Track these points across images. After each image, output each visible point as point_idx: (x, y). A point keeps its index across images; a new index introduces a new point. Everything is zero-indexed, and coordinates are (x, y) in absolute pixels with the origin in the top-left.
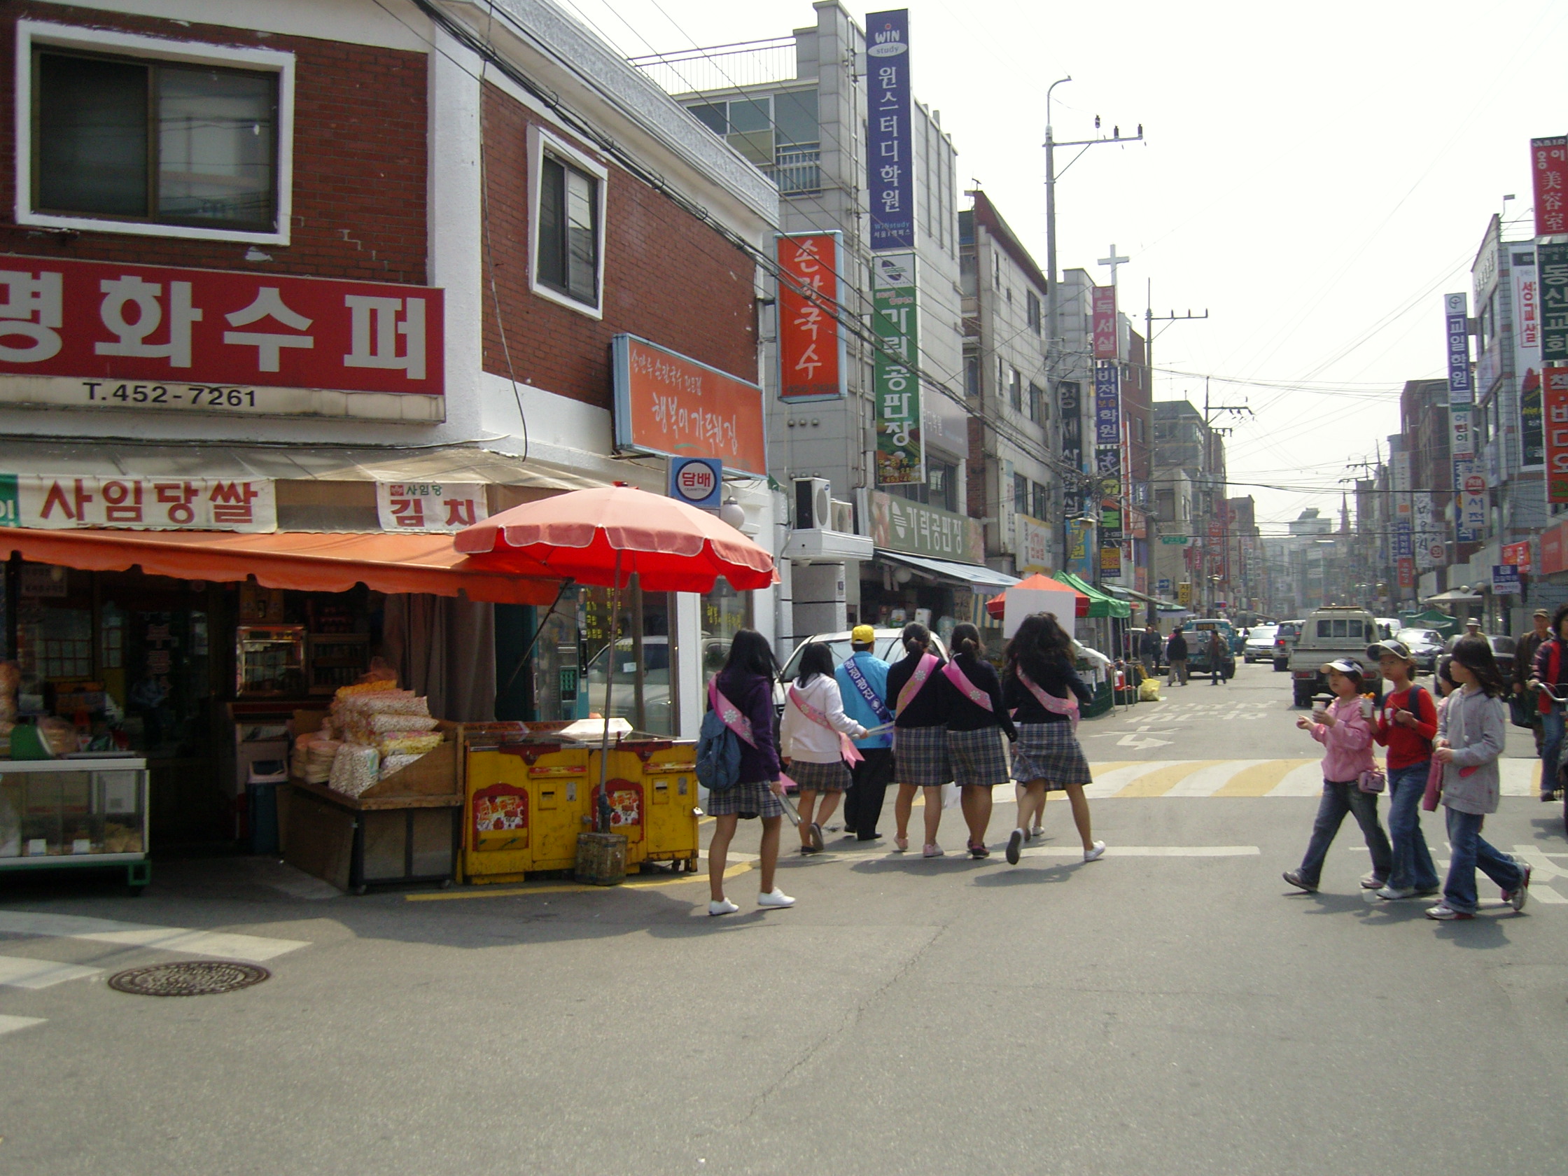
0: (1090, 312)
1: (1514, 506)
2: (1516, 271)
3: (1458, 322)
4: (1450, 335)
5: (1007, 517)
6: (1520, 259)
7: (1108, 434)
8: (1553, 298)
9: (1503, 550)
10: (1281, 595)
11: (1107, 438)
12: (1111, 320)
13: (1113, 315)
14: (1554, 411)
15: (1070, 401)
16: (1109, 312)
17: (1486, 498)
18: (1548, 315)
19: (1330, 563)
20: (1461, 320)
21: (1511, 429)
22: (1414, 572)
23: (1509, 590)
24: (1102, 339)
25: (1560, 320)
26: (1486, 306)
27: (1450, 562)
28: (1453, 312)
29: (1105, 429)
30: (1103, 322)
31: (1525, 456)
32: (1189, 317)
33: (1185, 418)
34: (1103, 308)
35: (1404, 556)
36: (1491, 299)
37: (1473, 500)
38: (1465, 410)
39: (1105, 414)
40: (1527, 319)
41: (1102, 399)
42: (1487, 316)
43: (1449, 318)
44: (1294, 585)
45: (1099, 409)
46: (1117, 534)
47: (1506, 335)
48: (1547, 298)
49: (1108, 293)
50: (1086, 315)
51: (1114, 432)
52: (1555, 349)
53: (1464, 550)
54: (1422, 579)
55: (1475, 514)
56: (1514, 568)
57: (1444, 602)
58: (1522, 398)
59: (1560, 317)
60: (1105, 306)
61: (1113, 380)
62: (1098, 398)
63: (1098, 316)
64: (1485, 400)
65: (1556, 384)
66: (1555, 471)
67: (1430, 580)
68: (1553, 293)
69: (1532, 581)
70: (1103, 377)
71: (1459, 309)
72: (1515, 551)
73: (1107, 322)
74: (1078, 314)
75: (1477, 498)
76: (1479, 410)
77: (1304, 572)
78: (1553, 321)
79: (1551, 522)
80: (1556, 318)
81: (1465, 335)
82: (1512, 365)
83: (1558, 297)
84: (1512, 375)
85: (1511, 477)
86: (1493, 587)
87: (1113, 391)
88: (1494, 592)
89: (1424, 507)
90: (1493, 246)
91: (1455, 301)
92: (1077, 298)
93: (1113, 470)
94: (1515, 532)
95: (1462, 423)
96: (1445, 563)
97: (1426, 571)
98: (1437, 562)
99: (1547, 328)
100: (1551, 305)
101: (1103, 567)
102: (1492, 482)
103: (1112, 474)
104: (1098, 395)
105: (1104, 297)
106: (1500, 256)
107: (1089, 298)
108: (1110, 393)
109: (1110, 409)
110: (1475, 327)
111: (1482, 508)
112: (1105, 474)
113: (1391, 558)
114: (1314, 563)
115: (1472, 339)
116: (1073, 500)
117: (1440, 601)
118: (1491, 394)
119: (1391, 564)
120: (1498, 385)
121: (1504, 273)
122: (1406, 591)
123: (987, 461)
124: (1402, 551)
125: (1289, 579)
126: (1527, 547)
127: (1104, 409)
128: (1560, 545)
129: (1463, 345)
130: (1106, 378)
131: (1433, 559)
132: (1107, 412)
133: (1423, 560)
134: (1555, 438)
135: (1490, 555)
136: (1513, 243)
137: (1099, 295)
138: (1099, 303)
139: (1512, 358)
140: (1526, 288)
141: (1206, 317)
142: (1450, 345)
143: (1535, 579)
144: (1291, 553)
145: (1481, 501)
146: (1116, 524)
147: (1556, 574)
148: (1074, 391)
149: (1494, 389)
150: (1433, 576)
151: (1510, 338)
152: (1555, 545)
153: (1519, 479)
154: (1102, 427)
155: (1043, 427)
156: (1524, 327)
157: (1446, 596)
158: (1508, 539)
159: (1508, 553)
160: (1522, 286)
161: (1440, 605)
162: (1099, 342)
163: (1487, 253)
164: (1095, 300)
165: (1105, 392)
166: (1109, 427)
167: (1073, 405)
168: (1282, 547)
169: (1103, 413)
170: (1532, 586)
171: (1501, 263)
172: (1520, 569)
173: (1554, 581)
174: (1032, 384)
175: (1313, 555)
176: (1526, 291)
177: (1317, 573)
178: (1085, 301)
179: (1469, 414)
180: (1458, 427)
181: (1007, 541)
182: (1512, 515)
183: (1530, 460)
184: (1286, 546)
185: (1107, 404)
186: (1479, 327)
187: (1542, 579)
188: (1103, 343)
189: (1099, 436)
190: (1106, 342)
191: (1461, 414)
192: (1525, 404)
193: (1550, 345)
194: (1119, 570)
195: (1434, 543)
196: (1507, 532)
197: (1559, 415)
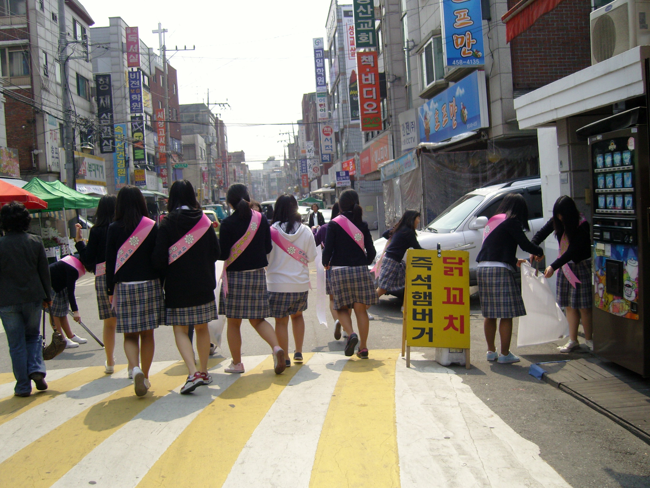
0: (124, 41)
1: (347, 142)
2: (345, 20)
3: (320, 52)
4: (316, 59)
5: (50, 149)
6: (347, 14)
7: (136, 107)
8: (362, 12)
9: (342, 164)
10: (260, 194)
11: (136, 110)
12: (136, 45)
13: (137, 43)
14: (364, 77)
15: (105, 86)
16: (135, 41)
17: (333, 136)
18: (359, 21)
19: (280, 180)
20: (321, 51)
21: (344, 102)
22: (309, 181)
23: (345, 184)
24: (131, 56)
25: (366, 25)
26: (332, 43)
27: (322, 174)
28: (317, 47)
29: (135, 105)
30: (132, 46)
31: (352, 116)
32: (185, 49)
33: (202, 112)
34: (131, 39)
35: (304, 174)
36: (334, 37)
37: (327, 139)
38: (324, 96)
39: (134, 97)
40: (351, 45)
41: (133, 89)
42: (333, 49)
43: (315, 50)
44: (265, 189)
45: (131, 95)
46: (143, 162)
47: (341, 53)
48: (358, 11)
49: (134, 31)
50: (122, 43)
51: (140, 106)
52: (364, 41)
53: (326, 167)
54: (312, 183)
55: (328, 146)
56: (347, 173)
57: (320, 193)
58: (350, 86)
59: (366, 23)
60: (133, 38)
61: (138, 78)
62: (130, 88)
63: (129, 43)
64: (333, 91)
65: (364, 61)
66: (365, 112)
67: (315, 183)
68: (361, 8)
69: (357, 180)
70: (133, 77)
71: (320, 46)
72: (348, 164)
73: (134, 46)
74: (118, 42)
75: (329, 137)
76: (331, 96)
77: (269, 183)
78: (362, 25)
79: (365, 146)
80: (364, 23)
81: (323, 58)
82: (345, 69)
83: (365, 11)
84: (344, 74)
85: (345, 127)
86: (337, 183)
87: (138, 84)
88: (337, 186)
89: (311, 150)
90: (334, 7)
91: (318, 41)
92: (118, 34)
93: (139, 127)
94: (348, 155)
95: (322, 103)
96: (320, 175)
97: (313, 179)
98: (316, 174)
99: (358, 29)
100: (361, 15)
101: (136, 180)
102: (336, 130)
103: (139, 129)
104: (130, 86)
105: (132, 33)
106: (337, 12)
107: (124, 33)
108: (137, 85)
109: (137, 94)
110: (328, 55)
111: (331, 143)
112: (136, 130)
113: (300, 175)
114: (273, 180)
115: (327, 61)
116: (109, 142)
117: (317, 193)
118: (335, 85)
119: (300, 177)
120: (338, 80)
121: (339, 21)
122: (306, 189)
123: (37, 115)
124: (304, 171)
125: (263, 187)
126: (354, 161)
127: (134, 94)
128: (370, 158)
129: (322, 64)
130: (134, 77)
131: (314, 173)
132: (135, 96)
133: (311, 174)
134: (365, 92)
135: (337, 167)
136: (344, 6)
137: (129, 32)
138: (129, 36)
139: (344, 65)
140: (350, 28)
141: (194, 49)
142: (316, 64)
143: (358, 178)
144: (264, 176)
145: (331, 139)
146: (142, 157)
147: (368, 175)
148: (107, 80)
149: (336, 84)
150: (316, 181)
151: (343, 55)
152: (367, 158)
153: (349, 128)
154: (133, 104)
155: (90, 101)
156: (350, 49)
157: (321, 190)
158: (345, 159)
159: (345, 165)
160: (348, 28)
161: (318, 194)
162: (130, 58)
163: (332, 14)
164: (127, 35)
165: (134, 85)
166: (136, 104)
167: (107, 88)
168: (260, 174)
169: (133, 96)
170: (356, 182)
171: (338, 15)
172: (350, 174)
173: (367, 178)
174: (78, 75)
175: (274, 175)
176: (351, 31)
177: (274, 184)
178: (122, 35)
179: (326, 99)
180: (321, 105)
181: (51, 164)
182: (346, 146)
183: (354, 117)
184: (261, 173)
185: (135, 91)
186: (329, 54)
187: (361, 179)
188: (132, 58)
189: (131, 109)
190: (134, 57)
191: (322, 98)
192: (351, 89)
193: (361, 39)
194: (145, 182)
195: (315, 166)
196: (345, 155)
197: (367, 80)
